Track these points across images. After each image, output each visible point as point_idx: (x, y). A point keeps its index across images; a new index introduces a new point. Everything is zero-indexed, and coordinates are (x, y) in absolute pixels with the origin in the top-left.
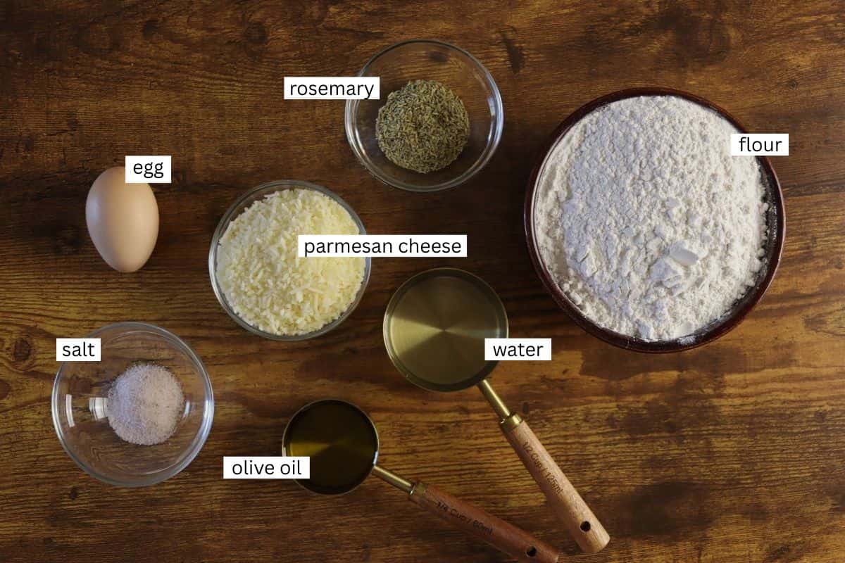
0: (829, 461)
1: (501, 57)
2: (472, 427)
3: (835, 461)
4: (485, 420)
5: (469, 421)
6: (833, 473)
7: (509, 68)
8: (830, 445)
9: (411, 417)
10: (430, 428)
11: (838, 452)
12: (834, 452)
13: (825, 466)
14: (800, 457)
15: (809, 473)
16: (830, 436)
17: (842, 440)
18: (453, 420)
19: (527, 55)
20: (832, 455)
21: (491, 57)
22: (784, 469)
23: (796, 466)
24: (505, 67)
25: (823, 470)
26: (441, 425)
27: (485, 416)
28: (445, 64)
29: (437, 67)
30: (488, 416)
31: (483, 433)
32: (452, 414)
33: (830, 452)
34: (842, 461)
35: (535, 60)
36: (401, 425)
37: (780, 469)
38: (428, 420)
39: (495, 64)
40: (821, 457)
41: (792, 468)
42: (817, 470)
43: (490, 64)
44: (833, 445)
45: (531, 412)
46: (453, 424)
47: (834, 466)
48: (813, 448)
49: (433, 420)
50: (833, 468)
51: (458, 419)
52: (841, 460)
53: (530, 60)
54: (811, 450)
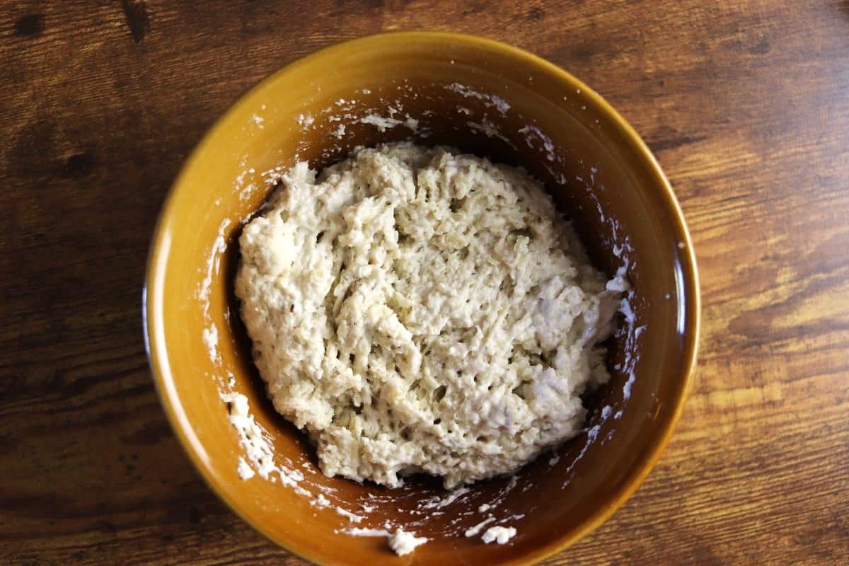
0: (634, 542)
1: (116, 21)
2: (122, 549)
3: (642, 540)
4: (139, 538)
5: (116, 541)
6: (642, 558)
7: (128, 34)
8: (634, 520)
9: (36, 544)
10: (63, 557)
11: (645, 527)
12: (641, 528)
13: (629, 550)
14: (594, 541)
15: (608, 561)
16: (633, 508)
17: (650, 511)
18: (93, 542)
19: (152, 14)
20: (638, 532)
21: (102, 22)
22: (571, 560)
23: (588, 555)
24: (122, 34)
25: (627, 555)
26: (78, 550)
27: (138, 532)
28: (37, 38)
29: (27, 43)
30: (143, 531)
31: (138, 556)
32: (91, 535)
33: (636, 529)
34: (653, 540)
35: (164, 20)
36: (23, 557)
37: (566, 561)
38: (59, 545)
39: (107, 31)
40: (622, 537)
41: (582, 558)
42: (618, 556)
43: (101, 33)
44: (639, 519)
45: (203, 520)
46: (95, 548)
47: (642, 547)
48: (611, 526)
49: (66, 545)
50: (641, 550)
51: (101, 540)
52: (652, 538)
53: (157, 20)
54: (608, 530)
